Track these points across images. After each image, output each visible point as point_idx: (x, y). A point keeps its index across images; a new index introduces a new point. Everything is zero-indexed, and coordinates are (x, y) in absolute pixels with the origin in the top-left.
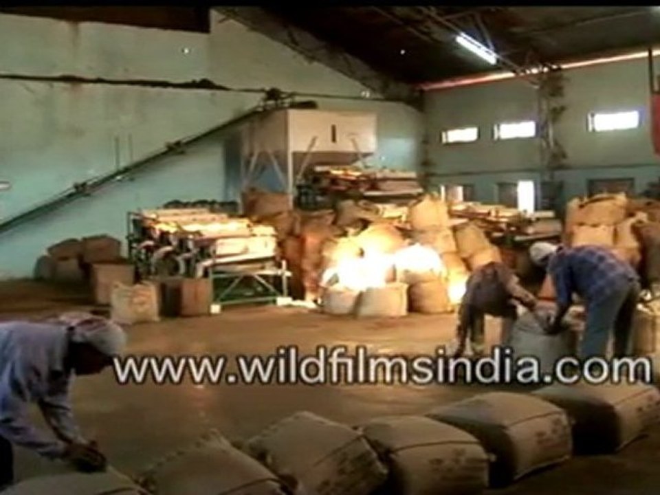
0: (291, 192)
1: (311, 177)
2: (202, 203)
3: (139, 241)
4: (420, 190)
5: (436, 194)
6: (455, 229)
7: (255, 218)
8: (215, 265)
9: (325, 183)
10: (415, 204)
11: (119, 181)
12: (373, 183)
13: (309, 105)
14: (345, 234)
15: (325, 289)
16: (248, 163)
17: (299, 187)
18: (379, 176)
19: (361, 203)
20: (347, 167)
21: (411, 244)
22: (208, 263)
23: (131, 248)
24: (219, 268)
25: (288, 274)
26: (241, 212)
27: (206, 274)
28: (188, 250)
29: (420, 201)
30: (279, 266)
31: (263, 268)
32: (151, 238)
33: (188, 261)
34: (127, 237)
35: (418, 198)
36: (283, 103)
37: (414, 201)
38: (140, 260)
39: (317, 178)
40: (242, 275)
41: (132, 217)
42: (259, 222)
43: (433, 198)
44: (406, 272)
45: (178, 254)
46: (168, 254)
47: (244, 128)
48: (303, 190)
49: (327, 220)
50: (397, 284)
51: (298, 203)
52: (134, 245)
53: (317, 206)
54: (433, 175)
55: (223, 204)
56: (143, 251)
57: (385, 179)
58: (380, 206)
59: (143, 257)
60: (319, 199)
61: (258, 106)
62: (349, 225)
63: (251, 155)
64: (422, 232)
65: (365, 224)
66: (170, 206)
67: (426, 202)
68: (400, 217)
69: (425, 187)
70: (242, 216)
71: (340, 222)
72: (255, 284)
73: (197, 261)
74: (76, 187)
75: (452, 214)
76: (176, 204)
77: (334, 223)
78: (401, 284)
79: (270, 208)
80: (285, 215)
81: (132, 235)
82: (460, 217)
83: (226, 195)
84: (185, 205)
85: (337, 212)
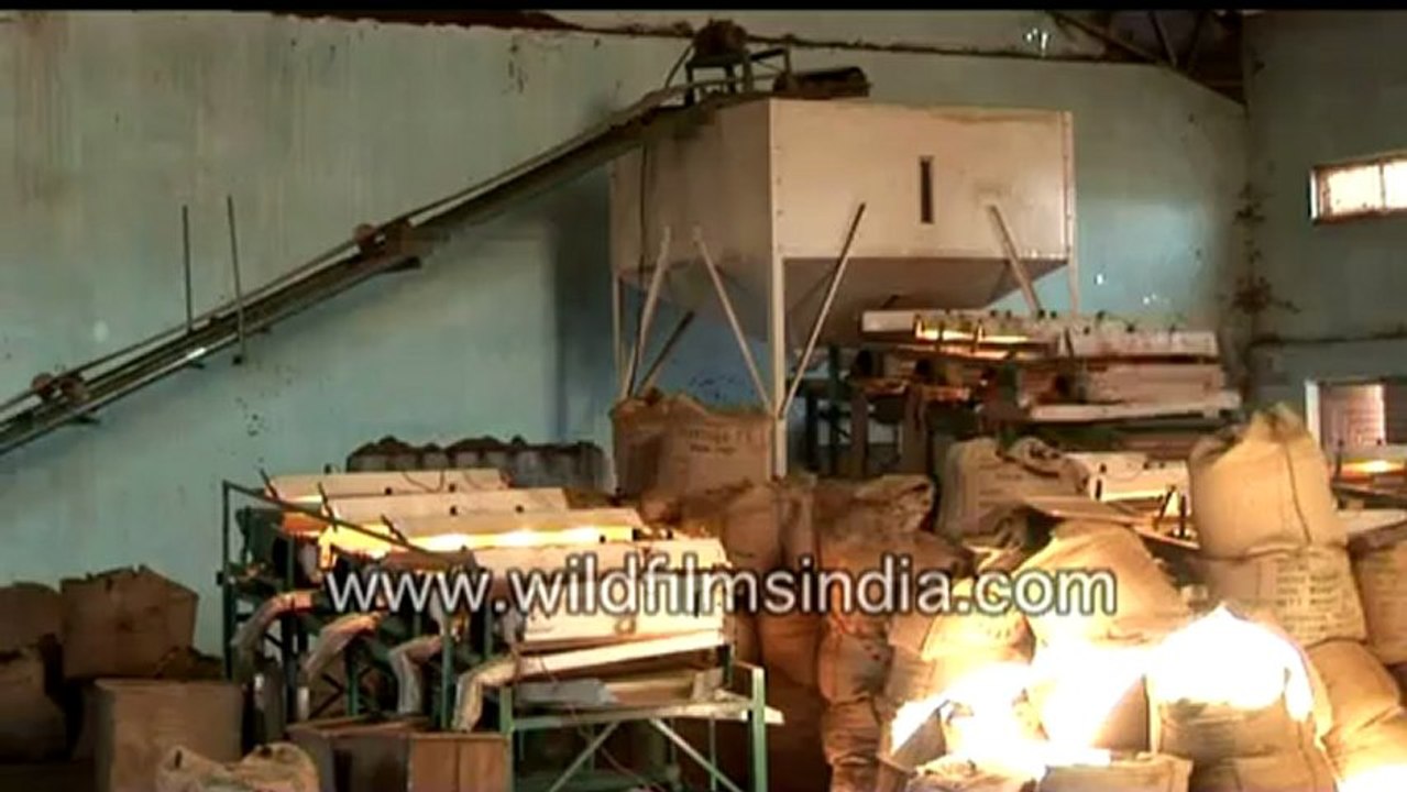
0: (782, 409)
1: (848, 353)
2: (480, 450)
3: (262, 592)
4: (1230, 400)
5: (1285, 411)
6: (1357, 549)
7: (656, 507)
8: (518, 682)
9: (897, 371)
10: (1214, 454)
11: (196, 364)
12: (1065, 376)
13: (843, 84)
14: (967, 568)
15: (900, 777)
16: (634, 299)
17: (808, 391)
18: (1084, 346)
19: (1022, 448)
20: (974, 314)
21: (1200, 607)
22: (497, 673)
23: (231, 619)
24: (537, 694)
25: (774, 716)
26: (611, 484)
27: (489, 718)
28: (431, 627)
29: (1231, 442)
30: (741, 686)
31: (686, 694)
32: (303, 582)
33: (428, 669)
34: (220, 578)
35: (1224, 430)
36: (748, 78)
37: (1207, 443)
38: (262, 663)
39: (869, 356)
40: (615, 719)
41: (238, 501)
42: (673, 521)
43: (1277, 431)
44: (1186, 712)
45: (396, 641)
46: (359, 639)
47: (624, 165)
48: (822, 404)
49: (907, 515)
50: (1155, 760)
51: (804, 450)
52: (244, 607)
53: (873, 463)
54: (1273, 341)
55: (547, 452)
56: (276, 629)
57: (1104, 360)
58: (1087, 460)
59: (272, 651)
60: (879, 433)
61: (669, 91)
62: (982, 534)
63: (645, 269)
64: (1241, 559)
65: (1039, 528)
66: (368, 460)
67: (1253, 447)
68: (1161, 503)
69: (1246, 388)
70: (615, 502)
71: (953, 523)
72: (657, 755)
73: (461, 667)
74: (44, 388)
75: (1346, 492)
76: (389, 453)
77: (929, 523)
78: (1166, 758)
79: (708, 470)
80: (759, 494)
81: (238, 570)
82: (1372, 502)
83: (561, 417)
84: (419, 458)
85: (940, 485)
